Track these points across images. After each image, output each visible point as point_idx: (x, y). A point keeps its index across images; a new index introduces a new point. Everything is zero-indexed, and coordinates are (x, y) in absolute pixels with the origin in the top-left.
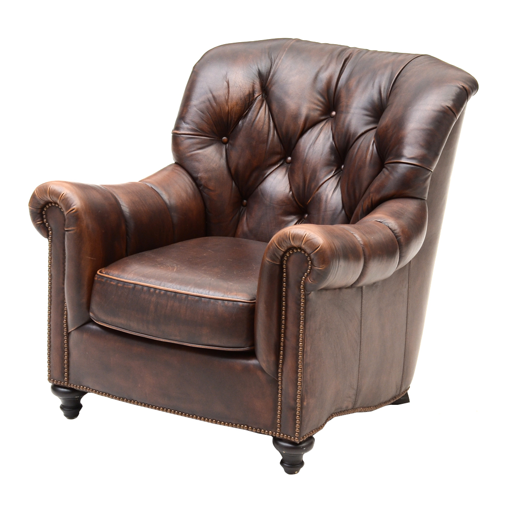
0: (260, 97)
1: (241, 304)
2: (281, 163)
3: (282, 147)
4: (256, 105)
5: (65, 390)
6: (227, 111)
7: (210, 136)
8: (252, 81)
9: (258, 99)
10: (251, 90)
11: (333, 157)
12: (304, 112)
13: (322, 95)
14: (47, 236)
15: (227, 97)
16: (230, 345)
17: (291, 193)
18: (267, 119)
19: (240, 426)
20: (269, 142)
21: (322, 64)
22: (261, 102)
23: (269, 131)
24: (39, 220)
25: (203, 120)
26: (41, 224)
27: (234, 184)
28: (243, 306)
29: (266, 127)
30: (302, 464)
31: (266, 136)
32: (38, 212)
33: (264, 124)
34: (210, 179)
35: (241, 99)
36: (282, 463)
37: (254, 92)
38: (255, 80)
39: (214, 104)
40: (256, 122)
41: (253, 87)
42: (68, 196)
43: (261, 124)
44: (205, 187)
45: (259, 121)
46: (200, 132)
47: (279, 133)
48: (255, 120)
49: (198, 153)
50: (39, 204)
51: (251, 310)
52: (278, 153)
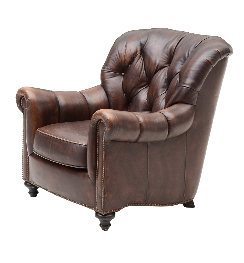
0: (139, 55)
1: (83, 146)
2: (146, 86)
3: (147, 79)
4: (137, 58)
5: (29, 184)
6: (124, 61)
7: (116, 72)
8: (136, 47)
9: (138, 55)
10: (135, 51)
11: (166, 84)
12: (157, 62)
13: (167, 54)
14: (22, 112)
15: (124, 54)
16: (77, 165)
17: (147, 100)
18: (141, 65)
19: (83, 205)
20: (141, 76)
21: (170, 40)
22: (139, 57)
23: (141, 71)
24: (19, 104)
25: (113, 64)
26: (20, 106)
27: (124, 95)
28: (83, 147)
29: (140, 69)
30: (110, 225)
31: (139, 73)
32: (19, 100)
33: (139, 67)
34: (112, 92)
35: (130, 55)
36: (100, 225)
37: (136, 52)
38: (138, 47)
39: (119, 57)
40: (135, 66)
41: (137, 49)
42: (27, 93)
43: (138, 67)
44: (110, 96)
45: (137, 65)
46: (111, 70)
47: (147, 72)
48: (135, 65)
49: (109, 80)
50: (19, 97)
51: (86, 149)
52: (145, 81)
